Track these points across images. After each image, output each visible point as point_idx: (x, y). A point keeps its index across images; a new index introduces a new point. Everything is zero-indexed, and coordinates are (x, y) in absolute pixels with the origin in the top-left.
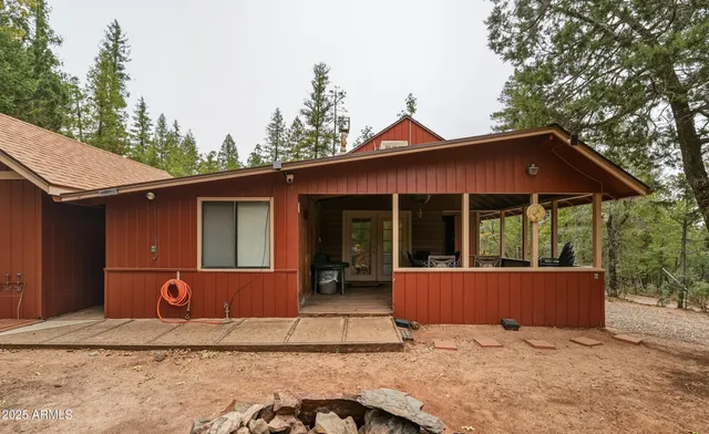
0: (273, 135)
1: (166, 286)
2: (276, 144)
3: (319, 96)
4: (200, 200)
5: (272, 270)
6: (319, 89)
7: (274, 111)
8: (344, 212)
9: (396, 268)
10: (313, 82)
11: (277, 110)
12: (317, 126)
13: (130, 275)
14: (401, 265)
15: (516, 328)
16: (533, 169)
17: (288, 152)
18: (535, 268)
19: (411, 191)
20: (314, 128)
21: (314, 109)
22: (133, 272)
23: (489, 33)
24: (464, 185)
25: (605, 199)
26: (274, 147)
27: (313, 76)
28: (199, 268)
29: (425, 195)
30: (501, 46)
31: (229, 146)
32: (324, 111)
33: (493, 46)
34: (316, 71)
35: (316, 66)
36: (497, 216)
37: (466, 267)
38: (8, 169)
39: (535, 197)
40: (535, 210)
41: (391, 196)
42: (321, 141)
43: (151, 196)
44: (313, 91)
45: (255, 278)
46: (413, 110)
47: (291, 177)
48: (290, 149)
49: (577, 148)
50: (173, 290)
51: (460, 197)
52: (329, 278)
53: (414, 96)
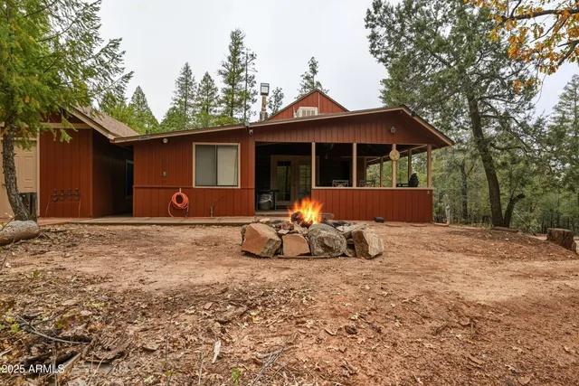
0: (182, 88)
1: (175, 196)
2: (186, 98)
3: (234, 58)
4: (194, 144)
5: (239, 187)
6: (235, 53)
7: (183, 66)
8: (272, 156)
9: (314, 187)
10: (230, 47)
11: (187, 64)
12: (233, 85)
13: (157, 190)
14: (317, 185)
15: (382, 221)
16: (393, 129)
17: (198, 105)
18: (394, 187)
19: (323, 141)
20: (231, 87)
21: (230, 70)
22: (159, 188)
23: (370, 43)
24: (354, 138)
25: (433, 148)
26: (183, 100)
27: (229, 41)
28: (194, 186)
29: (330, 144)
30: (377, 52)
31: (138, 98)
32: (239, 72)
33: (372, 52)
34: (233, 37)
35: (233, 33)
36: (379, 161)
37: (355, 187)
38: (82, 122)
39: (394, 146)
40: (394, 154)
41: (311, 144)
42: (237, 98)
43: (165, 141)
44: (229, 54)
45: (228, 193)
46: (314, 72)
47: (251, 131)
48: (199, 102)
49: (415, 118)
50: (179, 199)
51: (351, 145)
52: (267, 199)
53: (316, 60)
